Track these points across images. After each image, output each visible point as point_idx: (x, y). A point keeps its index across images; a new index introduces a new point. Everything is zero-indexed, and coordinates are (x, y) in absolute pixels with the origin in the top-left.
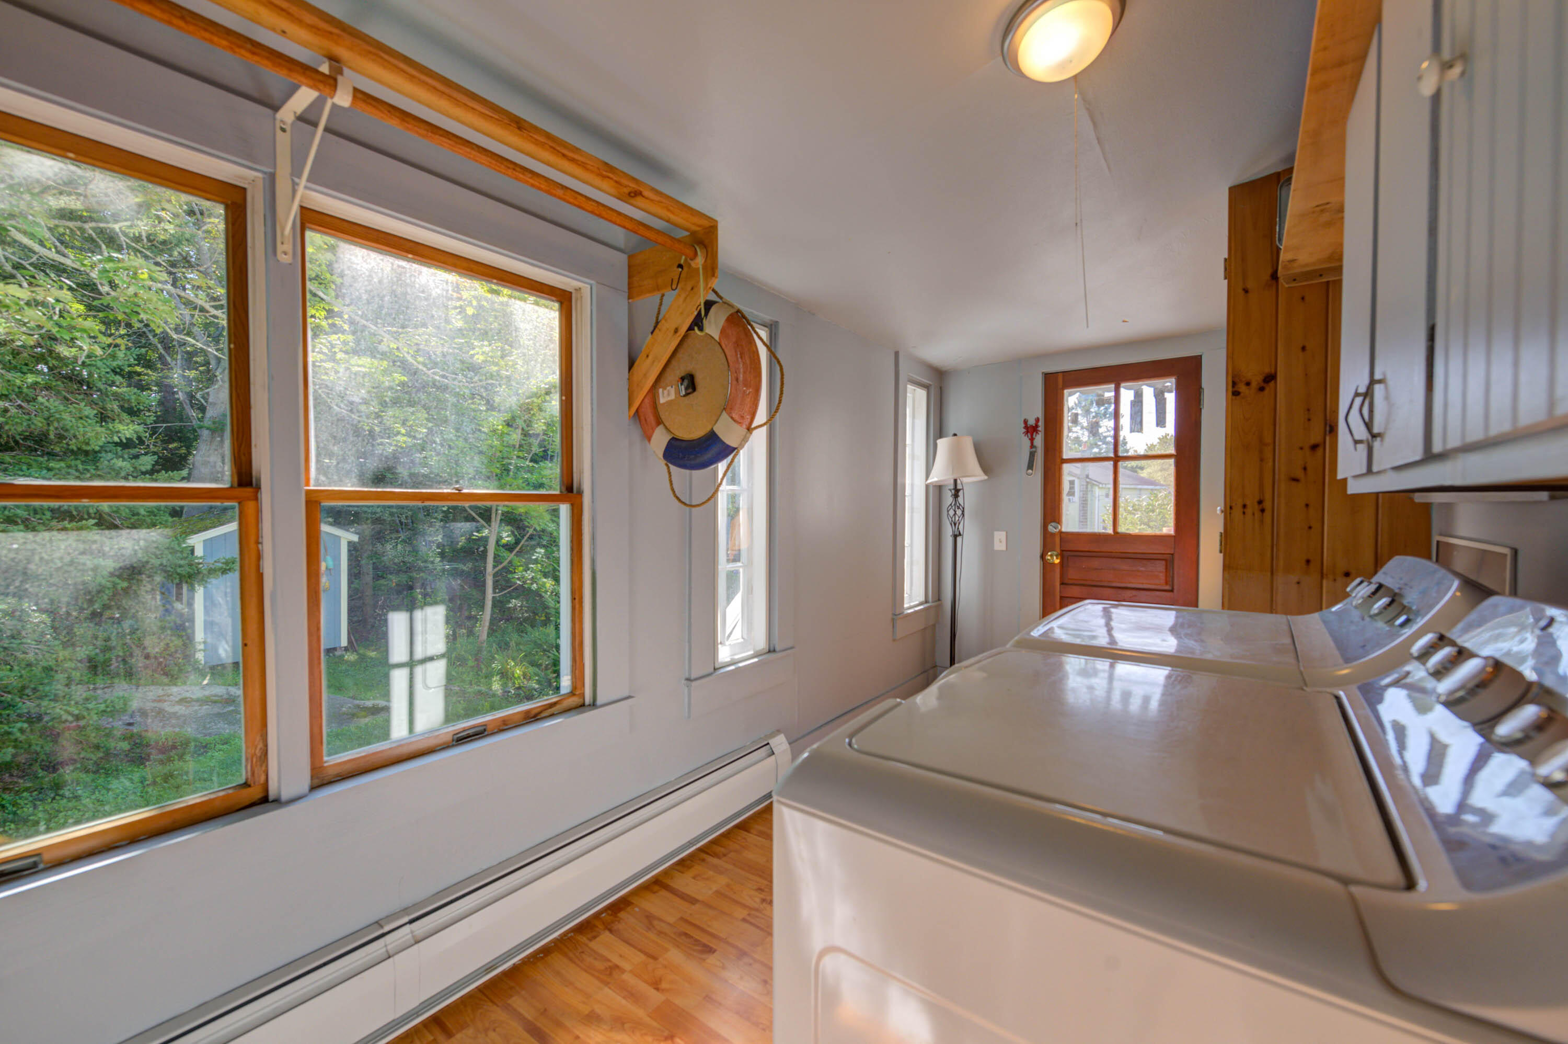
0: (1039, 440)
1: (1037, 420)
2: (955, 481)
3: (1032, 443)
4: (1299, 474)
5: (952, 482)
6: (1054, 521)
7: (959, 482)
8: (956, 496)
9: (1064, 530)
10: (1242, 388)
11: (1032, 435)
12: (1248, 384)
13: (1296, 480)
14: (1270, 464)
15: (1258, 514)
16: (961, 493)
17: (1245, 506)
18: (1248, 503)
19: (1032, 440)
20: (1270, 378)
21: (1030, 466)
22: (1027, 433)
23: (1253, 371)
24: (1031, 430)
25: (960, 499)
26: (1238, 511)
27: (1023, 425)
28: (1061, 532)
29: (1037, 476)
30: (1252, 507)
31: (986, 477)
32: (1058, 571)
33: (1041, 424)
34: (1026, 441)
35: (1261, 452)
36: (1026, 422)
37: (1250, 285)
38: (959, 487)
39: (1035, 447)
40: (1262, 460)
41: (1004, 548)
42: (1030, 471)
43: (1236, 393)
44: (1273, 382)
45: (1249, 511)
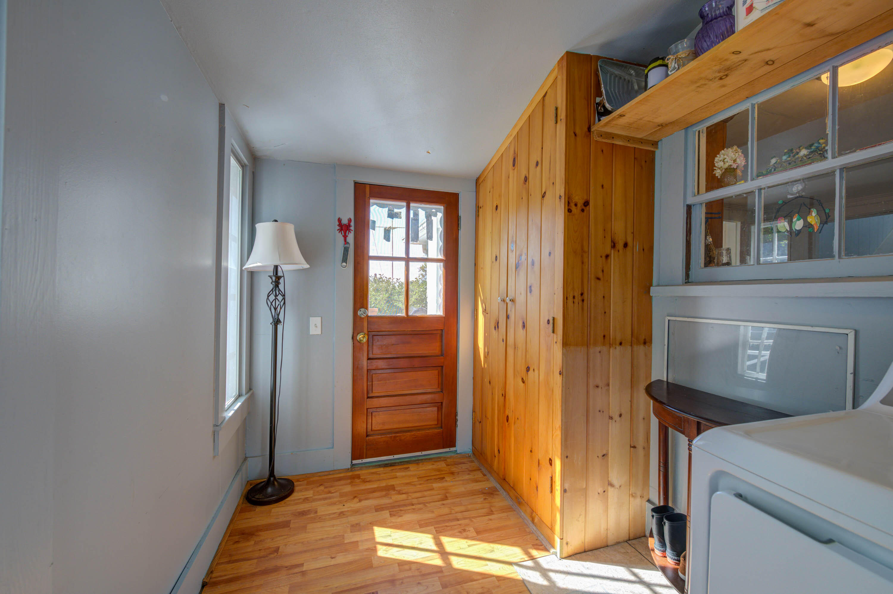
0: (351, 237)
1: (350, 220)
2: (276, 267)
3: (345, 240)
4: (600, 275)
5: (272, 269)
6: (363, 307)
7: (279, 269)
8: (277, 284)
9: (370, 314)
10: (573, 208)
11: (345, 233)
12: (576, 205)
13: (598, 279)
14: (587, 266)
15: (581, 303)
16: (281, 281)
17: (574, 297)
18: (576, 295)
19: (345, 237)
20: (586, 204)
21: (345, 259)
22: (341, 230)
23: (579, 199)
24: (344, 228)
25: (281, 287)
26: (570, 299)
27: (338, 223)
28: (367, 316)
29: (349, 269)
30: (578, 298)
31: (308, 266)
32: (365, 348)
33: (352, 224)
34: (340, 237)
35: (582, 256)
36: (340, 220)
37: (578, 132)
38: (280, 274)
39: (348, 243)
40: (583, 263)
41: (319, 332)
42: (344, 264)
43: (570, 211)
44: (588, 206)
45: (576, 301)
